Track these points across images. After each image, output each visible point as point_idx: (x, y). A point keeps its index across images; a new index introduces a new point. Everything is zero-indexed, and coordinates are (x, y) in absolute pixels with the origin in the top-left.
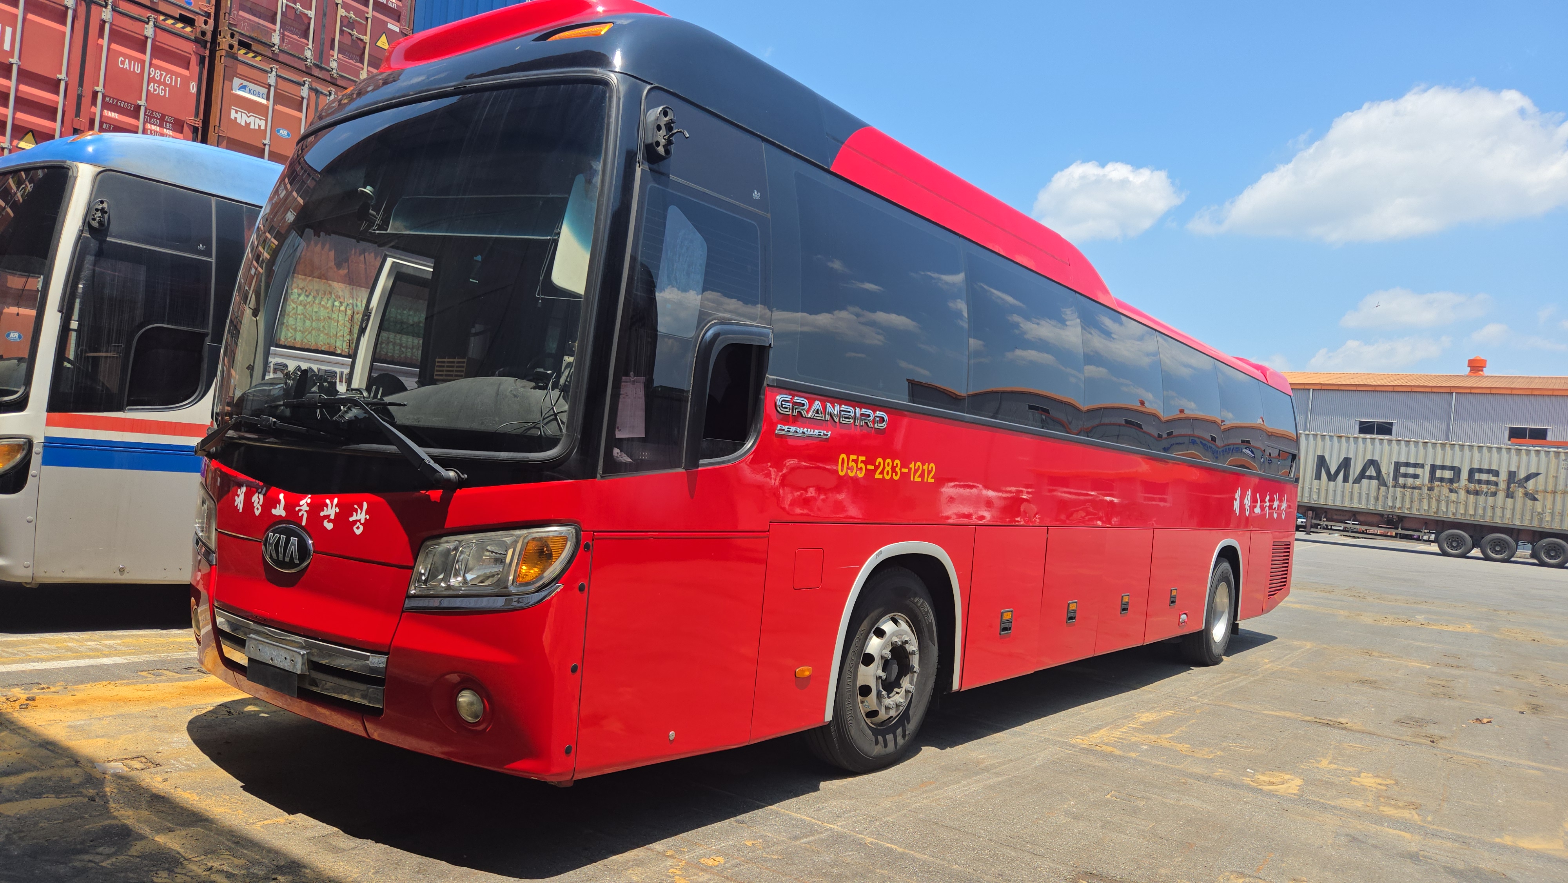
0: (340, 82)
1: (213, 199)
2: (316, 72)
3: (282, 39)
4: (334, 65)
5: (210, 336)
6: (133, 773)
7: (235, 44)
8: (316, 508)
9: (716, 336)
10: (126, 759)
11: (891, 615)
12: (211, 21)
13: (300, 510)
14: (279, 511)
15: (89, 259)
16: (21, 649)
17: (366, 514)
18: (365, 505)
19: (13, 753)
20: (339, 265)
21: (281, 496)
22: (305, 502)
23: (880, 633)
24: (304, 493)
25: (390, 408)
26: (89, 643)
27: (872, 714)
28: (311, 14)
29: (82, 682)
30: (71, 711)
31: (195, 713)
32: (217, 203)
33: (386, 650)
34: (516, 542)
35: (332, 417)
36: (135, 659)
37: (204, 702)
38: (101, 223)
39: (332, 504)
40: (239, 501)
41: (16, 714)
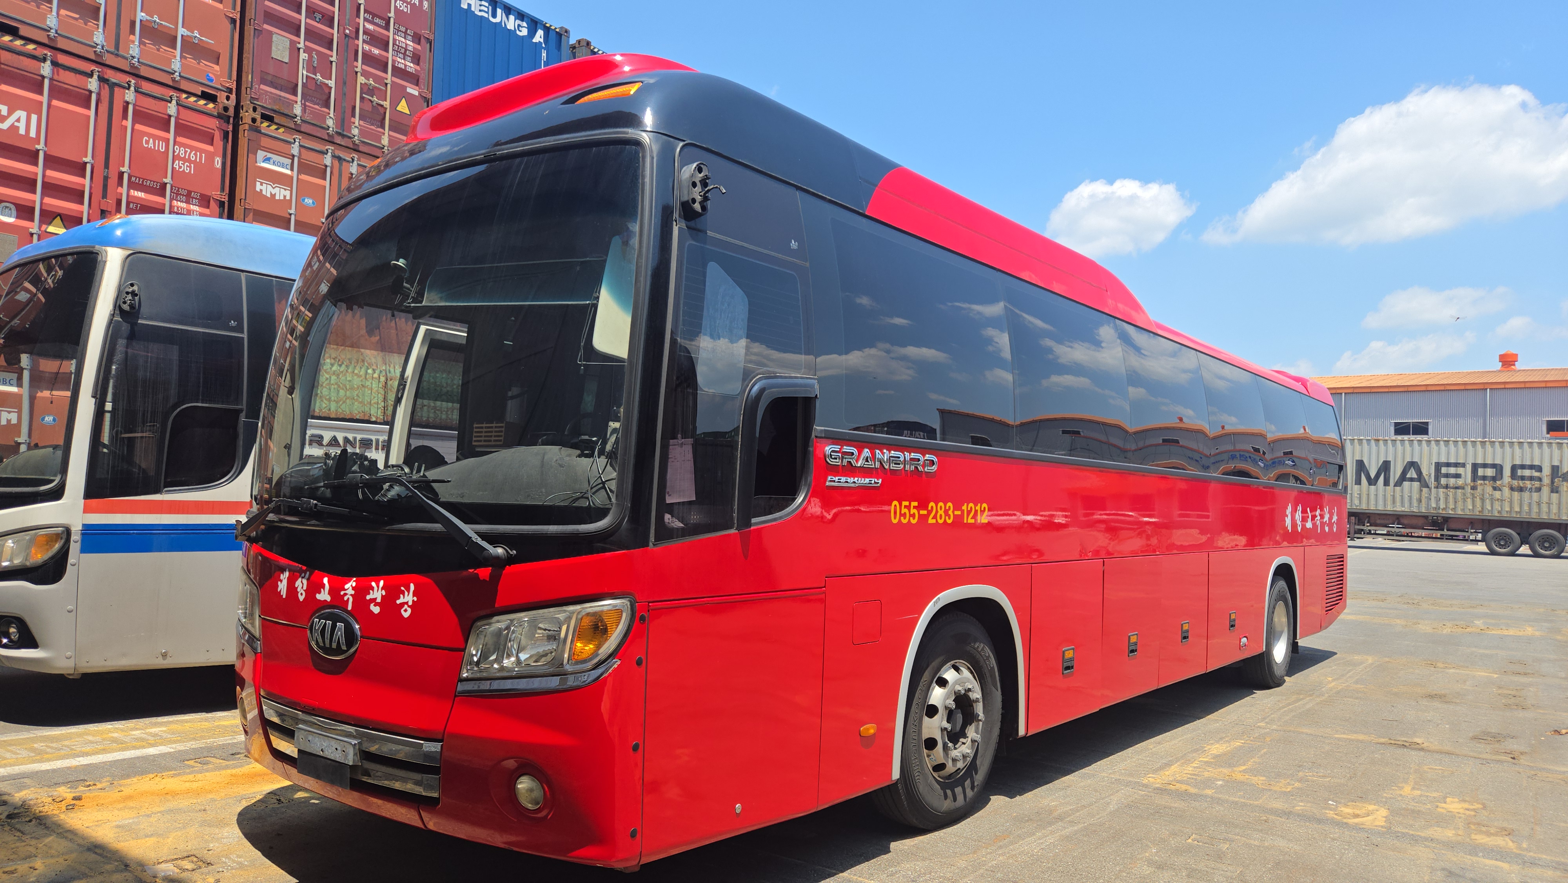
0: (362, 148)
1: (243, 275)
2: (338, 140)
3: (304, 110)
4: (355, 131)
5: (244, 413)
6: (184, 875)
7: (258, 117)
8: (361, 592)
9: (762, 391)
10: (176, 859)
11: (952, 662)
12: (233, 97)
13: (345, 594)
14: (324, 596)
15: (121, 343)
16: (66, 743)
17: (413, 596)
18: (412, 586)
19: (61, 860)
20: (370, 332)
21: (326, 580)
22: (350, 586)
23: (942, 683)
24: (349, 575)
25: (433, 484)
26: (134, 733)
27: (940, 767)
28: (332, 83)
29: (128, 776)
30: (118, 809)
31: (245, 804)
32: (247, 277)
33: (440, 737)
34: (569, 618)
35: (374, 496)
36: (180, 747)
37: (253, 790)
38: (132, 306)
39: (378, 587)
40: (283, 587)
41: (62, 816)
